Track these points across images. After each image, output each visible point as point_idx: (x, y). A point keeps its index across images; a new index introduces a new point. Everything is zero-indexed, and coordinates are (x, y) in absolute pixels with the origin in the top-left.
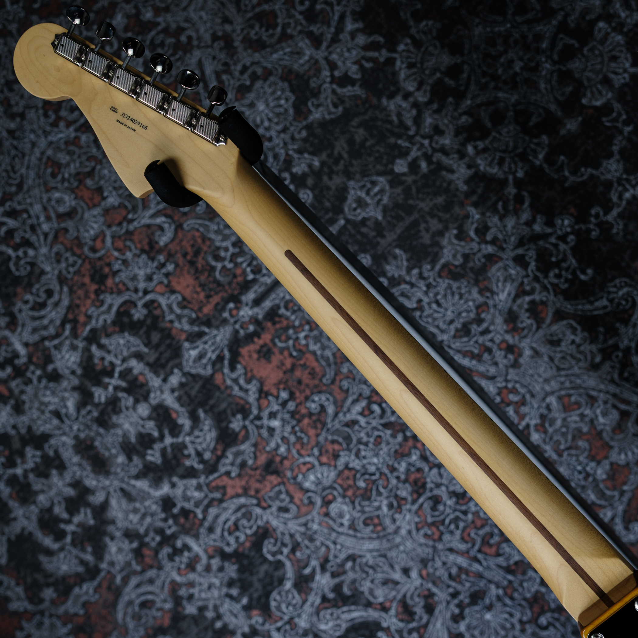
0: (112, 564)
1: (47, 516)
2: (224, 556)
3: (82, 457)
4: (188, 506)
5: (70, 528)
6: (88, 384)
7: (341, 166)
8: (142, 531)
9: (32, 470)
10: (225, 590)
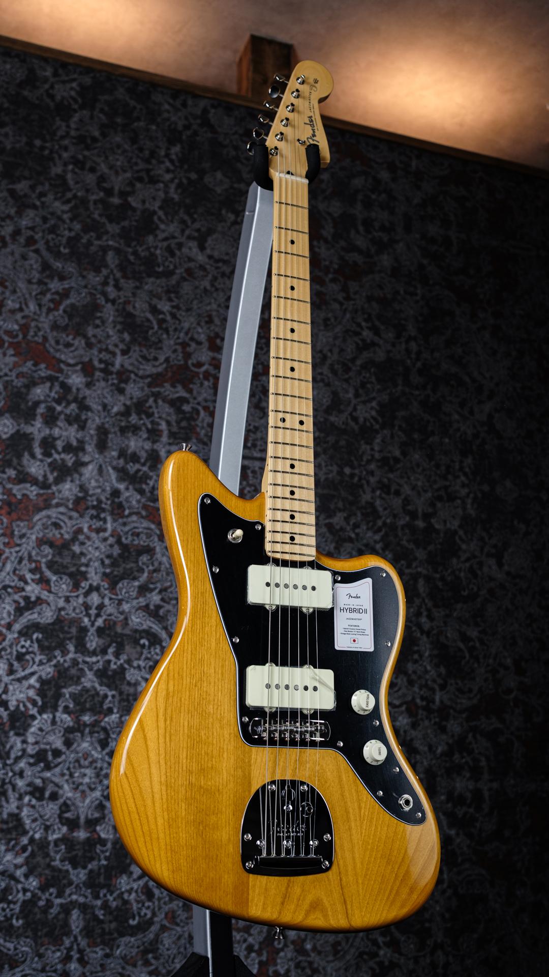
0: (60, 492)
1: (50, 440)
2: (119, 542)
3: (97, 435)
4: (126, 505)
5: (56, 456)
6: (133, 410)
7: (325, 446)
8: (91, 492)
9: (66, 415)
10: (103, 556)
